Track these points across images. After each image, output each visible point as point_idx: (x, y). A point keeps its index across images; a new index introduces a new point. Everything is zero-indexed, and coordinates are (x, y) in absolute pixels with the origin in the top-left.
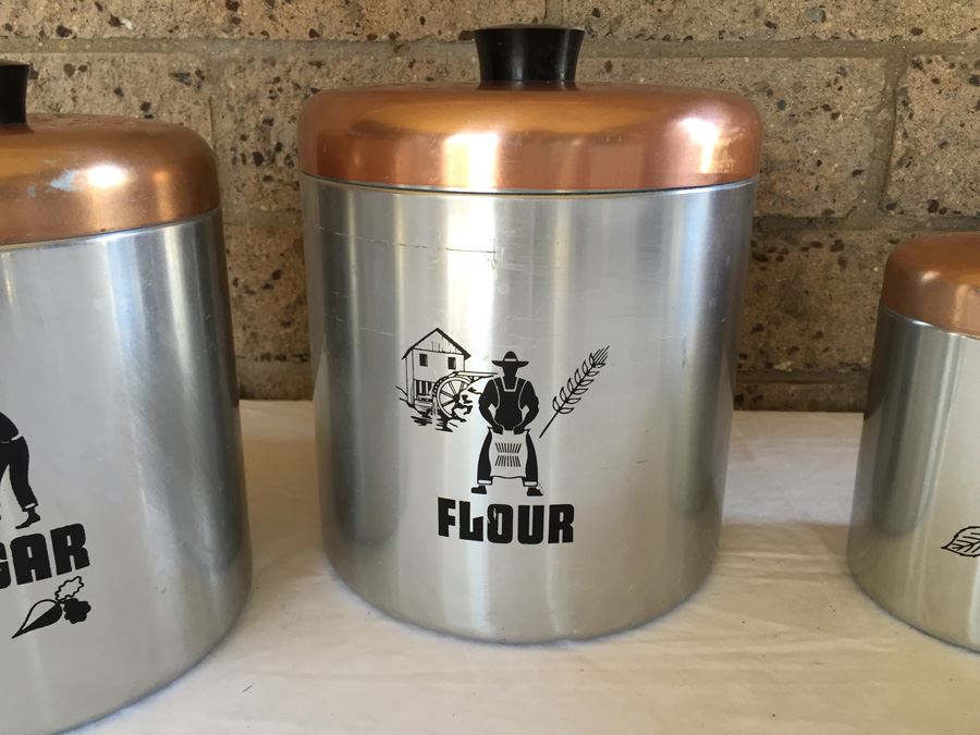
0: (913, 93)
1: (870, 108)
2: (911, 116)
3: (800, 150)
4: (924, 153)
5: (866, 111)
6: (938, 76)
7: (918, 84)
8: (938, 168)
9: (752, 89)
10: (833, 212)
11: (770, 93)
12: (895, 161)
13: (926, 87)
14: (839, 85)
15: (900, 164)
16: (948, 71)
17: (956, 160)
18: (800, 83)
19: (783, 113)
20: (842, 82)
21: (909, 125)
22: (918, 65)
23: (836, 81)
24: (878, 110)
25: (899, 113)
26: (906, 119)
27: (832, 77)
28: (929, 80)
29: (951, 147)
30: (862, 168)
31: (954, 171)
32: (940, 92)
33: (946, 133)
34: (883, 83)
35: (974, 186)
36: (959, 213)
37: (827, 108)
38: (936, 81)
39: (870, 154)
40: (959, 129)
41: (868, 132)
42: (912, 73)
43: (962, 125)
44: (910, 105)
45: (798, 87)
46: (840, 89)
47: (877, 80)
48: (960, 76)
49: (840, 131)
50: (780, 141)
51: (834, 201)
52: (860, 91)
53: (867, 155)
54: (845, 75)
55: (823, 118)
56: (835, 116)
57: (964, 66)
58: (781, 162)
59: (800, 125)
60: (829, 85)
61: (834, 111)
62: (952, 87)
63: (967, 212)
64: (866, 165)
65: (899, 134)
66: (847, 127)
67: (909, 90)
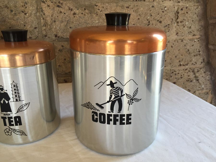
0: (44, 9)
1: (34, 12)
2: (44, 14)
3: (19, 22)
4: (49, 23)
5: (34, 13)
6: (49, 5)
7: (44, 7)
8: (55, 27)
9: (3, 7)
10: (32, 38)
11: (8, 8)
12: (42, 25)
13: (46, 8)
14: (25, 6)
16: (51, 4)
17: (58, 25)
18: (16, 6)
19: (12, 13)
20: (26, 6)
21: (44, 16)
22: (44, 2)
23: (24, 5)
24: (36, 13)
25: (41, 13)
26: (43, 15)
27: (23, 4)
28: (47, 5)
29: (57, 22)
30: (36, 27)
31: (59, 27)
32: (50, 9)
33: (54, 19)
34: (36, 6)
35: (64, 31)
36: (62, 37)
37: (23, 12)
38: (49, 6)
39: (37, 23)
40: (57, 18)
41: (35, 18)
42: (42, 4)
43: (58, 17)
44: (43, 12)
45: (15, 7)
46: (26, 7)
47: (34, 5)
48: (55, 5)
49: (28, 17)
50: (13, 20)
51: (31, 35)
52: (31, 8)
53: (37, 24)
54: (27, 4)
55: (22, 14)
56: (26, 14)
57: (56, 3)
58: (14, 25)
59: (17, 16)
60: (22, 6)
61: (25, 13)
62: (52, 7)
63: (65, 37)
64: (37, 26)
65: (42, 18)
66: (30, 17)
67: (43, 8)
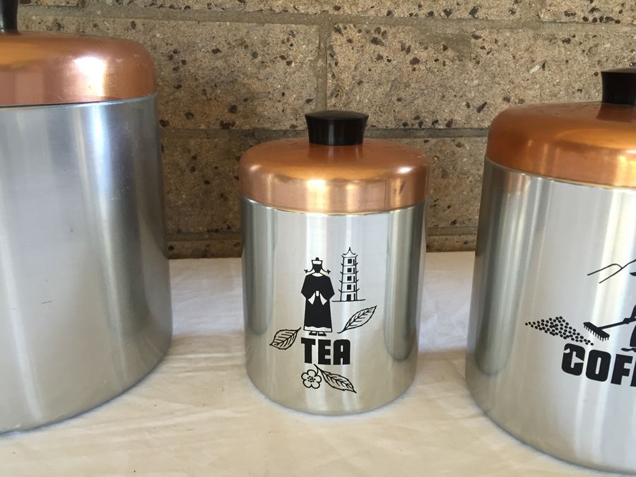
0: (337, 49)
1: (311, 58)
2: (336, 64)
3: (270, 86)
4: (347, 88)
5: (310, 60)
6: (351, 38)
7: (339, 43)
8: (358, 98)
9: (234, 44)
10: (297, 127)
11: (246, 47)
12: (329, 93)
13: (344, 45)
14: (290, 43)
15: (332, 95)
16: (358, 35)
17: (368, 93)
18: (266, 41)
19: (256, 61)
20: (292, 41)
21: (335, 70)
22: (338, 31)
23: (288, 40)
24: (316, 60)
25: (328, 62)
26: (333, 65)
27: (285, 37)
28: (345, 40)
29: (365, 85)
30: (311, 98)
31: (369, 99)
32: (353, 48)
33: (360, 75)
34: (318, 42)
35: (382, 109)
36: (375, 126)
37: (283, 58)
38: (350, 41)
39: (315, 89)
40: (368, 73)
41: (312, 74)
42: (335, 36)
43: (370, 70)
44: (335, 57)
45: (265, 43)
46: (292, 45)
47: (314, 40)
48: (365, 38)
49: (294, 73)
50: (256, 79)
51: (297, 119)
52: (304, 46)
53: (313, 89)
54: (294, 36)
55: (281, 64)
56: (289, 63)
57: (368, 32)
58: (257, 94)
59: (268, 69)
60: (283, 42)
61: (288, 60)
62: (360, 45)
63: (380, 126)
64: (314, 96)
65: (330, 75)
66: (299, 70)
67: (334, 46)
